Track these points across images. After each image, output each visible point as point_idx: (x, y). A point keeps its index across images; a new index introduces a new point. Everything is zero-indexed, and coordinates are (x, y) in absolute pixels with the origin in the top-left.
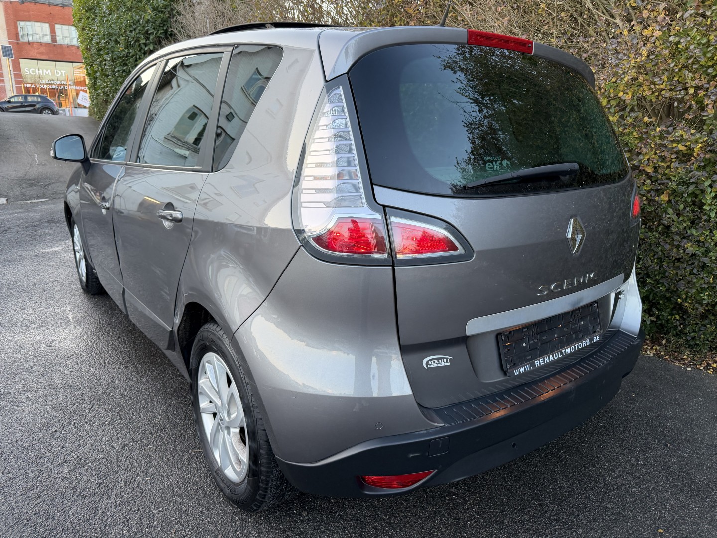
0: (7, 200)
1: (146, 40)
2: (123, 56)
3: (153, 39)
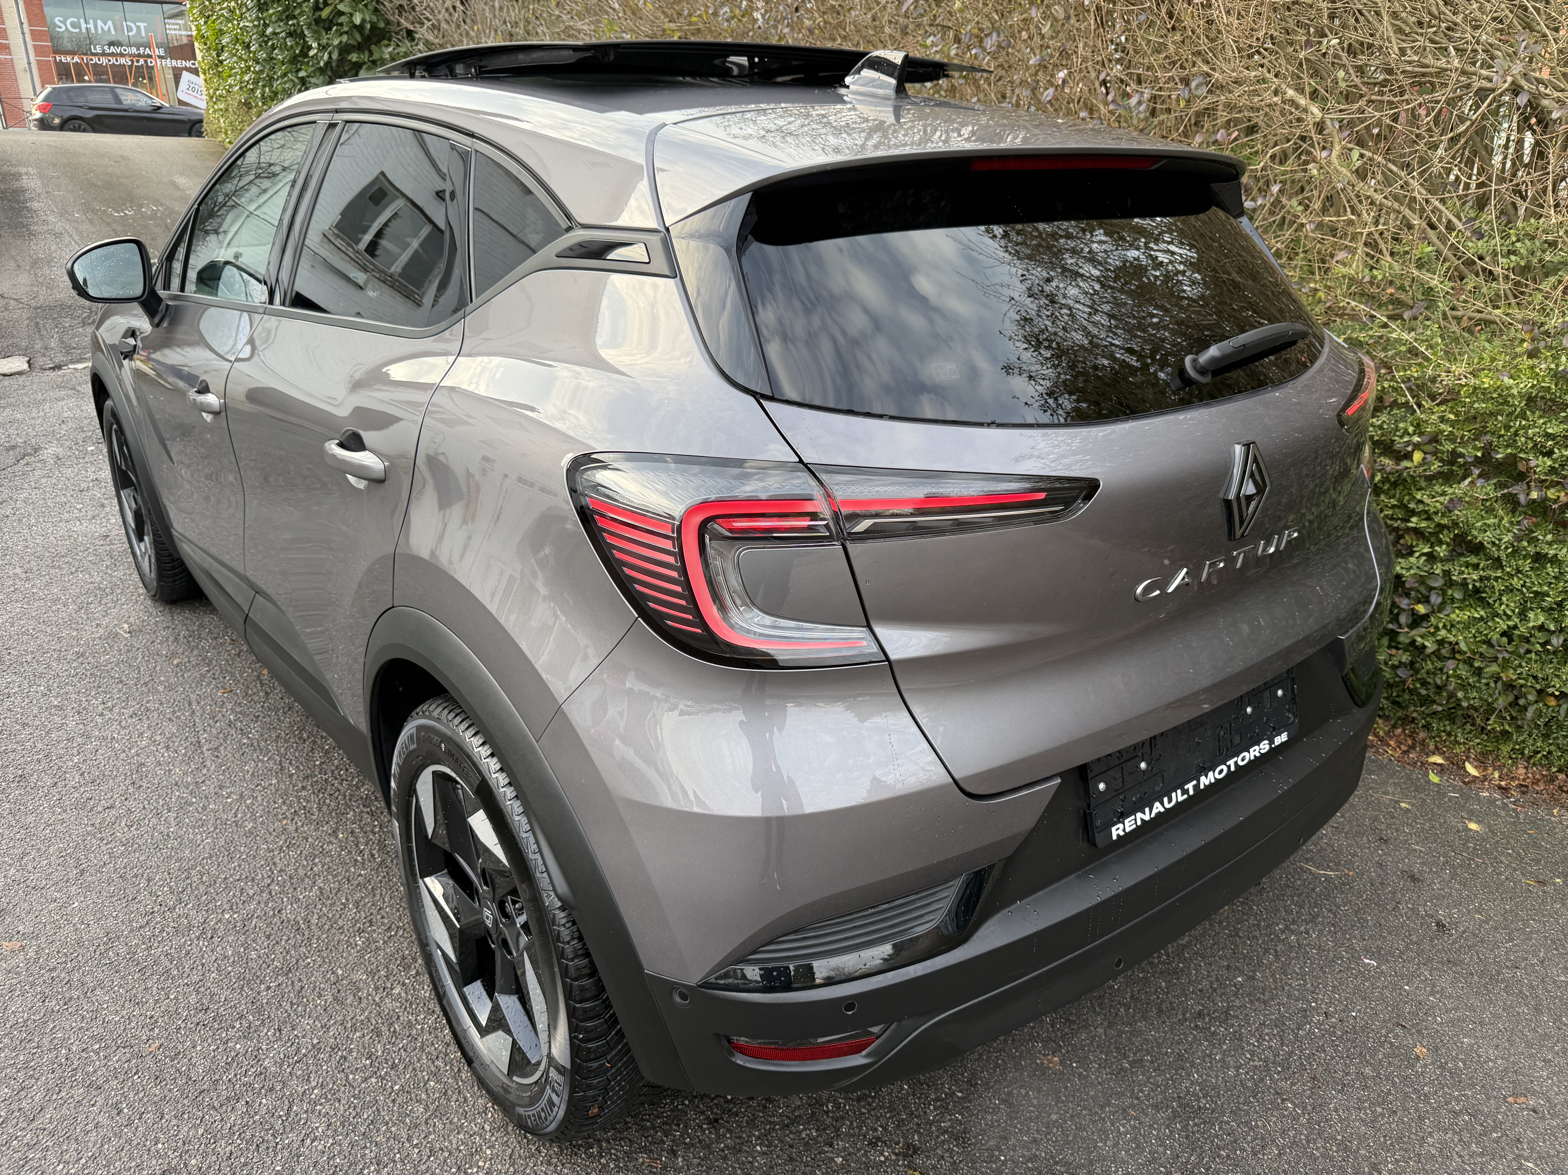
0: (28, 362)
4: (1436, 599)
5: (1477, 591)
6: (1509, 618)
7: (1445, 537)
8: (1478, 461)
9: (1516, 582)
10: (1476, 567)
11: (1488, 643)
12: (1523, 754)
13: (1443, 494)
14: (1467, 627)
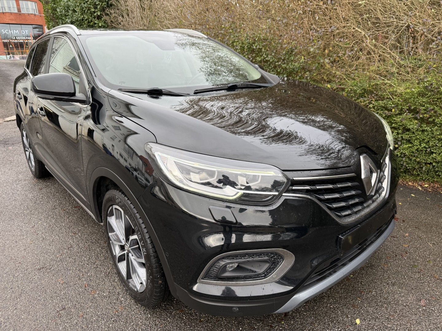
1: (95, 9)
2: (80, 20)
3: (99, 9)
4: (399, 143)
5: (409, 140)
6: (417, 146)
7: (401, 128)
8: (407, 110)
9: (418, 137)
10: (409, 135)
11: (413, 152)
12: (423, 179)
13: (400, 117)
14: (407, 149)
